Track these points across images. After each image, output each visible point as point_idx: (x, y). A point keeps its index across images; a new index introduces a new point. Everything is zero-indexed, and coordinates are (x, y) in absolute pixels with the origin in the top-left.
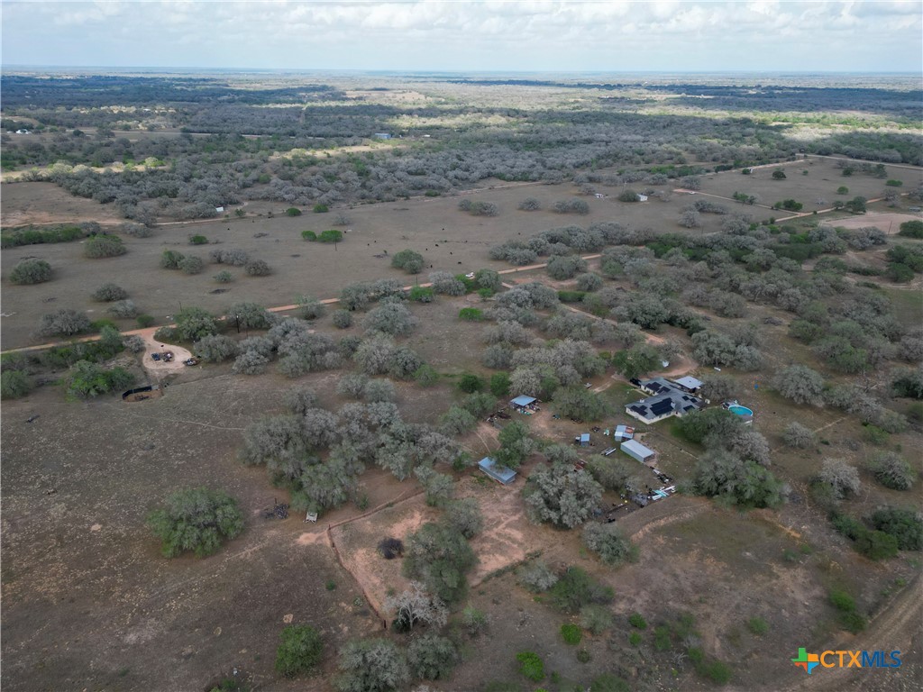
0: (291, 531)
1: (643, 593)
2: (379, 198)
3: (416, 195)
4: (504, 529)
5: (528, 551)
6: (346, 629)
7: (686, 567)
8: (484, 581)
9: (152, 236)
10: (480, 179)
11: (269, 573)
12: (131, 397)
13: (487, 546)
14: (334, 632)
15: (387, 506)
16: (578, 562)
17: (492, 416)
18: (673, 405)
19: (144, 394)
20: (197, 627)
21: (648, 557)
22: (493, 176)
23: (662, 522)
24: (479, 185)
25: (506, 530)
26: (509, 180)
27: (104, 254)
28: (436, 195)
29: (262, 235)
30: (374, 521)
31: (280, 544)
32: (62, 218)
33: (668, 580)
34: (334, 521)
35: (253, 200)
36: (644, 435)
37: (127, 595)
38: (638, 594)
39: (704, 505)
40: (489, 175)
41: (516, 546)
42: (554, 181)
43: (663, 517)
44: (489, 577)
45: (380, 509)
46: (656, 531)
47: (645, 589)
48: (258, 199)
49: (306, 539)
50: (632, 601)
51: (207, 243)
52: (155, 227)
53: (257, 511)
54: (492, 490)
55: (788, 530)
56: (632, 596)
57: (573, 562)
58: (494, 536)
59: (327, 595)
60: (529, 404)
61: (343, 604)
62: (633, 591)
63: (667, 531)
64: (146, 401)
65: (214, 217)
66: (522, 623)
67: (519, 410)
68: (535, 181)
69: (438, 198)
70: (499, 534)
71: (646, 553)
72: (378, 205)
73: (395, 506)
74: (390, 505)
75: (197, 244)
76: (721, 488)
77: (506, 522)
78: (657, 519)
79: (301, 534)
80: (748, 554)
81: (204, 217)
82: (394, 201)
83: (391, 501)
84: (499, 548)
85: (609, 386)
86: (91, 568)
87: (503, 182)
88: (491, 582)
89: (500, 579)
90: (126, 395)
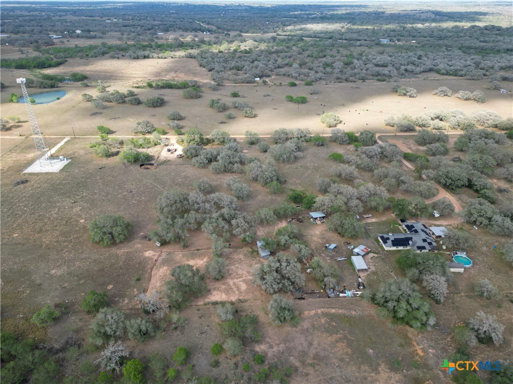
0: (147, 248)
1: (282, 345)
2: (347, 80)
3: (372, 79)
4: (240, 281)
5: (241, 298)
6: (127, 301)
7: (322, 341)
8: (205, 304)
9: (217, 90)
10: (423, 72)
11: (121, 263)
12: (143, 167)
13: (223, 287)
14: (121, 301)
15: (196, 250)
16: (261, 314)
17: (292, 219)
18: (410, 242)
19: (149, 166)
20: (77, 276)
21: (305, 327)
22: (434, 71)
23: (333, 311)
24: (419, 76)
25: (241, 283)
26: (443, 74)
27: (190, 97)
28: (384, 80)
29: (268, 95)
30: (184, 256)
31: (137, 252)
32: (188, 77)
33: (304, 344)
34: (166, 249)
35: (278, 75)
36: (376, 255)
37: (67, 253)
38: (278, 345)
39: (371, 311)
40: (431, 70)
41: (237, 292)
42: (474, 78)
43: (335, 308)
44: (209, 303)
45: (192, 250)
46: (325, 315)
47: (285, 344)
48: (280, 75)
49: (149, 254)
50: (271, 347)
51: (239, 96)
52: (222, 85)
53: (142, 234)
54: (254, 258)
55: (418, 348)
56: (274, 345)
57: (258, 313)
58: (231, 284)
59: (133, 283)
60: (320, 218)
61: (135, 290)
62: (277, 342)
63: (332, 317)
64: (148, 170)
65: (252, 83)
66: (202, 333)
67: (312, 219)
68: (462, 76)
69: (384, 83)
70: (234, 283)
71: (306, 324)
72: (344, 84)
73: (200, 251)
74: (199, 250)
75: (233, 97)
76: (386, 304)
77: (244, 278)
78: (330, 308)
79: (149, 250)
80: (371, 351)
81: (247, 83)
82: (355, 82)
83: (200, 248)
84: (228, 291)
85: (384, 219)
86: (66, 237)
87: (438, 75)
88: (207, 306)
89: (213, 306)
90: (141, 166)
